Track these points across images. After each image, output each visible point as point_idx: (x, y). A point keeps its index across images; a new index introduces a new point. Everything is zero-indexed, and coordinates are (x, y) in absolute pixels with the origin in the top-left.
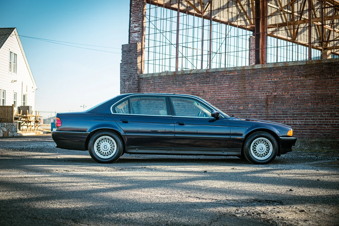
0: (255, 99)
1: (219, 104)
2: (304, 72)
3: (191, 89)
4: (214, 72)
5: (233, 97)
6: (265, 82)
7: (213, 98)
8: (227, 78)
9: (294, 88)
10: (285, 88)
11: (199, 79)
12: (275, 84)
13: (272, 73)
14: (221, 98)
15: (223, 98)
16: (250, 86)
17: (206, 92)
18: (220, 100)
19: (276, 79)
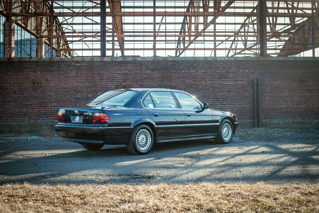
0: (105, 88)
1: (64, 92)
2: (152, 67)
3: (31, 76)
4: (59, 62)
5: (81, 86)
6: (114, 74)
7: (58, 86)
8: (73, 68)
9: (142, 79)
10: (135, 79)
11: (41, 67)
12: (125, 76)
13: (121, 66)
14: (68, 86)
15: (69, 86)
16: (99, 76)
17: (50, 80)
18: (67, 88)
19: (125, 71)
